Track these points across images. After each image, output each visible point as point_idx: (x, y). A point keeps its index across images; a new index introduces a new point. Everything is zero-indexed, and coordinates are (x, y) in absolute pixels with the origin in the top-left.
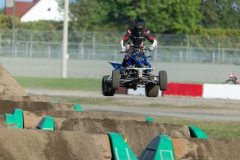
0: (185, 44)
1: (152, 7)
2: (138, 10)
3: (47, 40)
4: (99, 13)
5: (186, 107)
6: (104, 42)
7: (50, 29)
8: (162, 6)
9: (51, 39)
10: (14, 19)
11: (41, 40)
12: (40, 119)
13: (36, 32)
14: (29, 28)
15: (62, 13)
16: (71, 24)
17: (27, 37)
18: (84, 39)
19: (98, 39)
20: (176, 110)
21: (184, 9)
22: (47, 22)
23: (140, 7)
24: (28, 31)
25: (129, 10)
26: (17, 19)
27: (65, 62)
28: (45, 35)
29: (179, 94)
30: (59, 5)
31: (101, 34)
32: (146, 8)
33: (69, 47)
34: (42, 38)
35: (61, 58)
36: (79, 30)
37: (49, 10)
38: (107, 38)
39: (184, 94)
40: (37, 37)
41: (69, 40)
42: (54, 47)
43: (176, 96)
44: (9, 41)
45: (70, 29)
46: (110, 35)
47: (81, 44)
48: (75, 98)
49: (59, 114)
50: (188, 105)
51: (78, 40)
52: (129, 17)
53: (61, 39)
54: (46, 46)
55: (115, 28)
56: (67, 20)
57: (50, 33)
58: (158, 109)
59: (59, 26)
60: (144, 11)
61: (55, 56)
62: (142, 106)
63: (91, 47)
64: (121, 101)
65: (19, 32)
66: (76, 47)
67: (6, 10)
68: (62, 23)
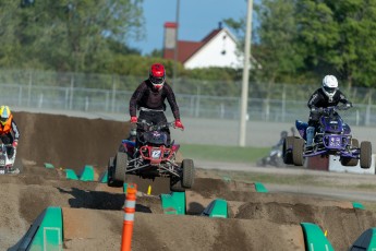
1: (364, 51)
2: (346, 55)
3: (219, 95)
4: (292, 59)
6: (298, 98)
7: (224, 79)
9: (225, 93)
10: (176, 64)
11: (211, 94)
13: (205, 82)
14: (196, 77)
15: (241, 58)
16: (253, 73)
17: (192, 89)
18: (270, 94)
19: (288, 94)
22: (220, 69)
23: (348, 51)
24: (194, 81)
25: (332, 55)
26: (179, 64)
27: (244, 125)
28: (217, 87)
30: (238, 47)
31: (293, 87)
32: (357, 52)
33: (250, 104)
34: (213, 92)
35: (239, 119)
36: (263, 81)
37: (224, 53)
40: (206, 90)
41: (250, 95)
42: (229, 104)
45: (251, 79)
47: (267, 101)
49: (235, 196)
51: (262, 95)
52: (332, 65)
53: (239, 93)
54: (218, 103)
56: (248, 67)
57: (224, 85)
59: (236, 75)
60: (354, 56)
61: (229, 116)
62: (348, 187)
63: (279, 105)
64: (320, 180)
65: (182, 82)
66: (260, 105)
67: (165, 53)
68: (241, 70)
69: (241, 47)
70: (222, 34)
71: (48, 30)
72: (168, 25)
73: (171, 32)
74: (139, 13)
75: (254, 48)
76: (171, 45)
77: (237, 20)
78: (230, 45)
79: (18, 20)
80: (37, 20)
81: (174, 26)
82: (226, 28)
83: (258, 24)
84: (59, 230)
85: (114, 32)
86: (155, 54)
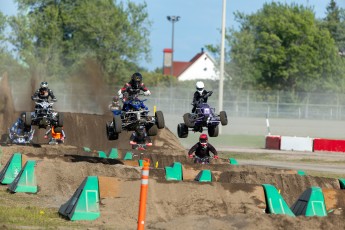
0: (335, 103)
1: (303, 67)
2: (291, 70)
4: (253, 73)
5: (336, 162)
6: (258, 100)
8: (313, 66)
10: (172, 78)
12: (198, 172)
14: (186, 87)
15: (218, 73)
16: (226, 83)
17: (184, 95)
18: (238, 97)
19: (251, 97)
20: (327, 165)
21: (335, 68)
23: (292, 67)
24: (185, 89)
25: (281, 70)
26: (175, 78)
29: (329, 150)
30: (215, 65)
31: (255, 92)
32: (298, 67)
36: (233, 88)
37: (205, 69)
38: (260, 96)
39: (334, 150)
41: (224, 99)
43: (326, 152)
44: (167, 99)
45: (225, 88)
46: (263, 94)
47: (236, 102)
48: (229, 153)
50: (338, 160)
51: (232, 98)
52: (282, 77)
55: (268, 88)
56: (222, 79)
58: (308, 164)
59: (215, 84)
60: (296, 70)
62: (294, 161)
63: (245, 105)
64: (274, 156)
65: (177, 91)
66: (232, 105)
67: (165, 70)
68: (218, 81)
69: (217, 65)
70: (204, 56)
71: (82, 56)
72: (166, 51)
73: (168, 55)
74: (147, 43)
75: (226, 65)
76: (169, 64)
77: (214, 46)
78: (210, 64)
79: (62, 49)
80: (75, 49)
81: (170, 51)
82: (207, 52)
83: (229, 49)
84: (97, 192)
85: (129, 56)
86: (157, 71)
